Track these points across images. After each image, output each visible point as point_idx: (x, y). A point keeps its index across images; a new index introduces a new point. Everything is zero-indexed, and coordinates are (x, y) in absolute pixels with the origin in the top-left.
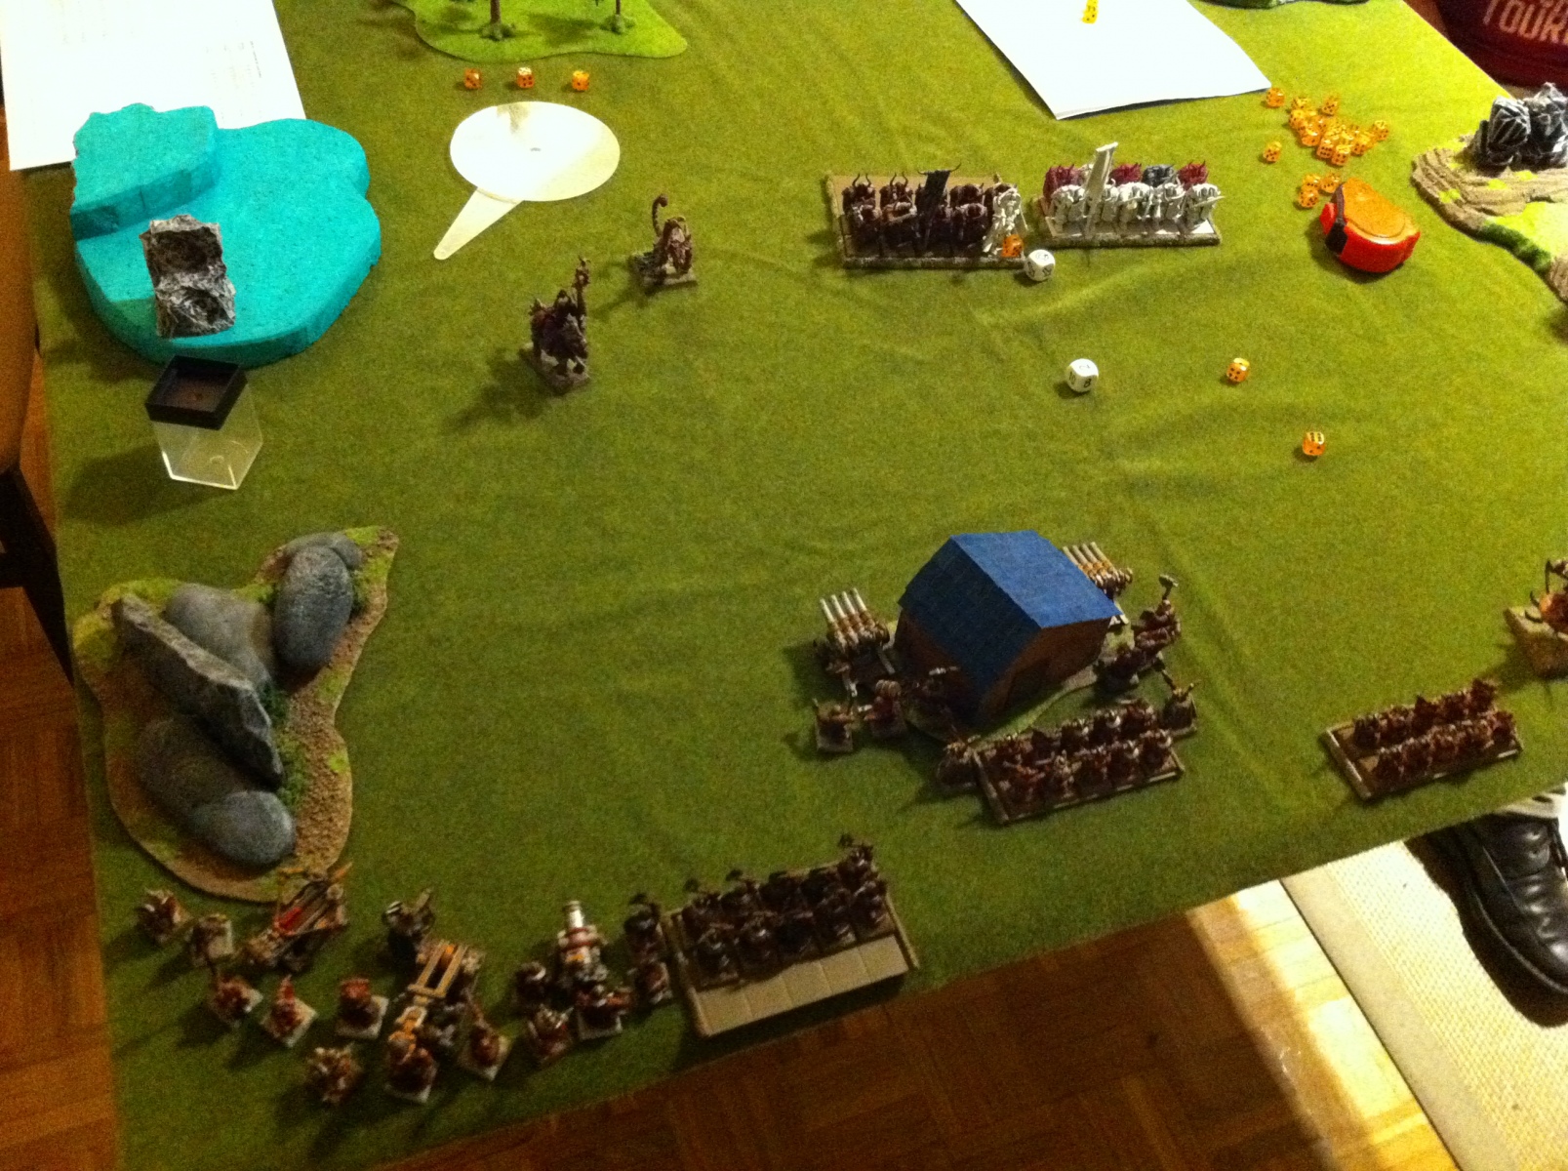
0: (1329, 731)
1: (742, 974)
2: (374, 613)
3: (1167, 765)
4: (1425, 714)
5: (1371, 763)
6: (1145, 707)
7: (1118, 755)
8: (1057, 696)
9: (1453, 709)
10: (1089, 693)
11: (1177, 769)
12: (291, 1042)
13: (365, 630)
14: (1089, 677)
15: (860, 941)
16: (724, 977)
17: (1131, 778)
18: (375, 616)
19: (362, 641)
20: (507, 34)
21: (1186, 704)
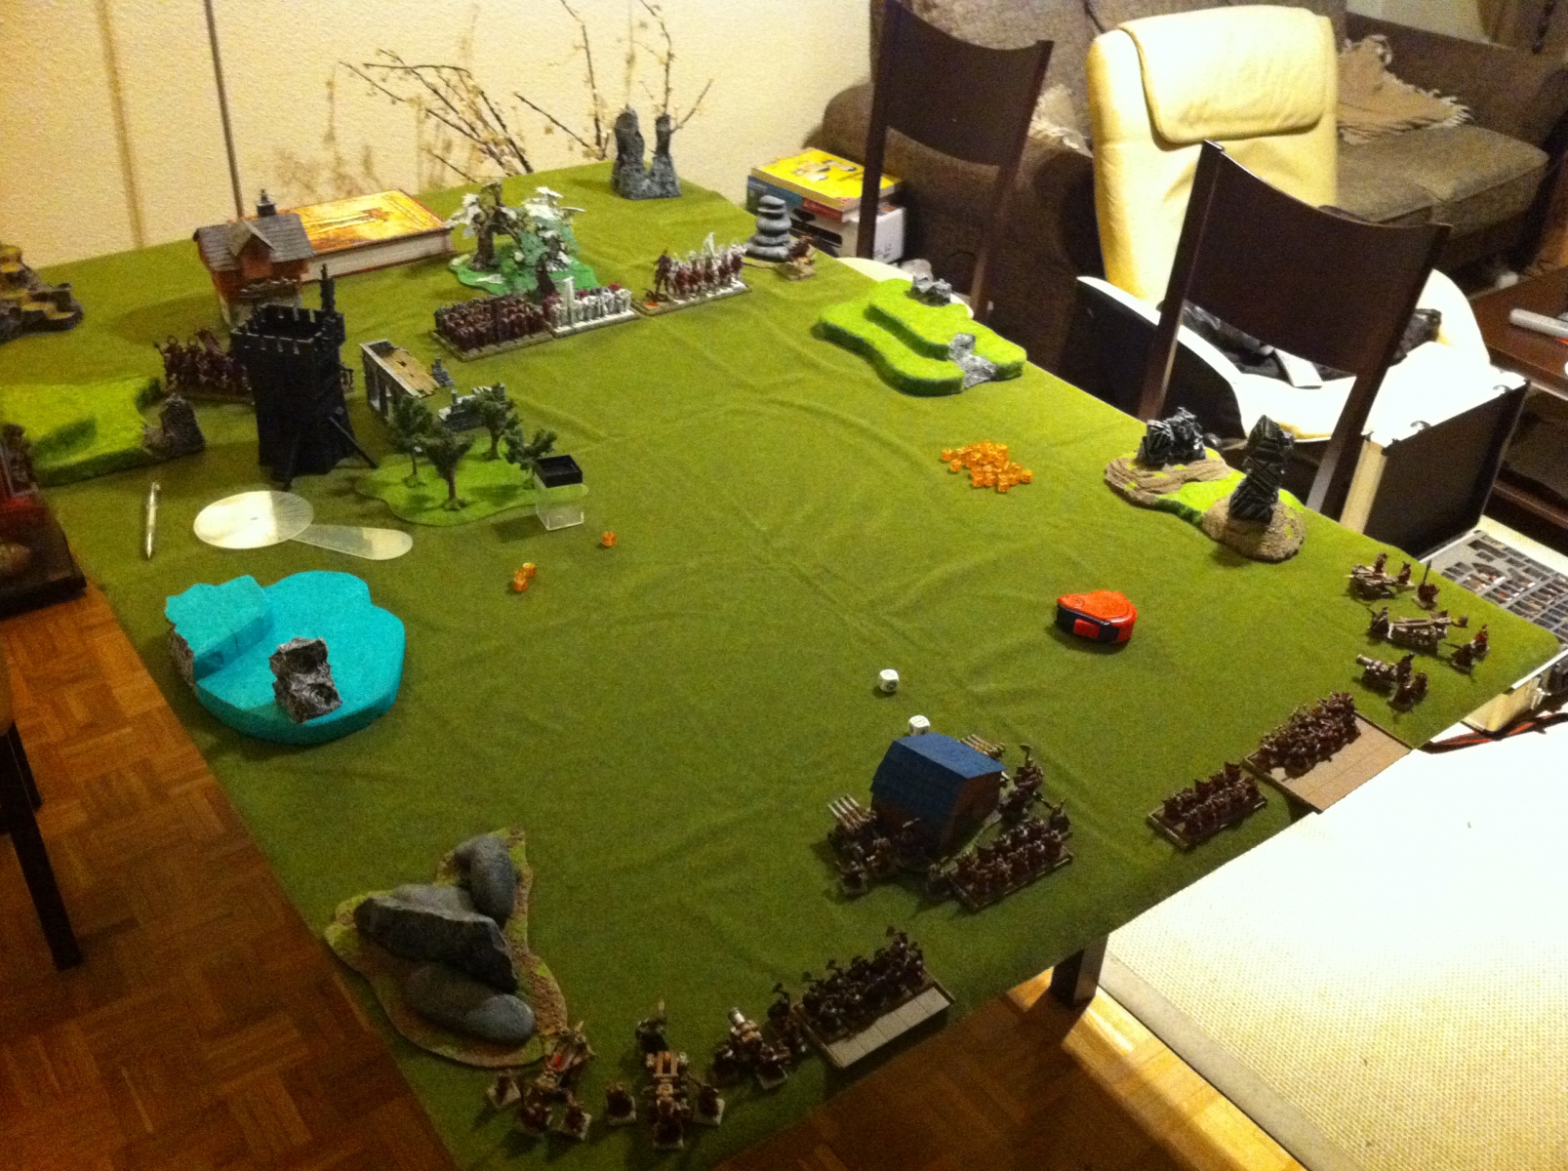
0: (1150, 815)
1: (850, 1029)
2: (527, 880)
3: (1062, 855)
4: (1203, 790)
5: (1181, 827)
6: (1038, 821)
7: (1033, 852)
8: (981, 832)
9: (1218, 783)
10: (999, 826)
11: (1069, 856)
12: (583, 1136)
13: (525, 892)
14: (996, 817)
15: (915, 995)
16: (840, 1032)
17: (1044, 866)
18: (528, 882)
19: (526, 898)
20: (463, 505)
21: (1062, 814)
